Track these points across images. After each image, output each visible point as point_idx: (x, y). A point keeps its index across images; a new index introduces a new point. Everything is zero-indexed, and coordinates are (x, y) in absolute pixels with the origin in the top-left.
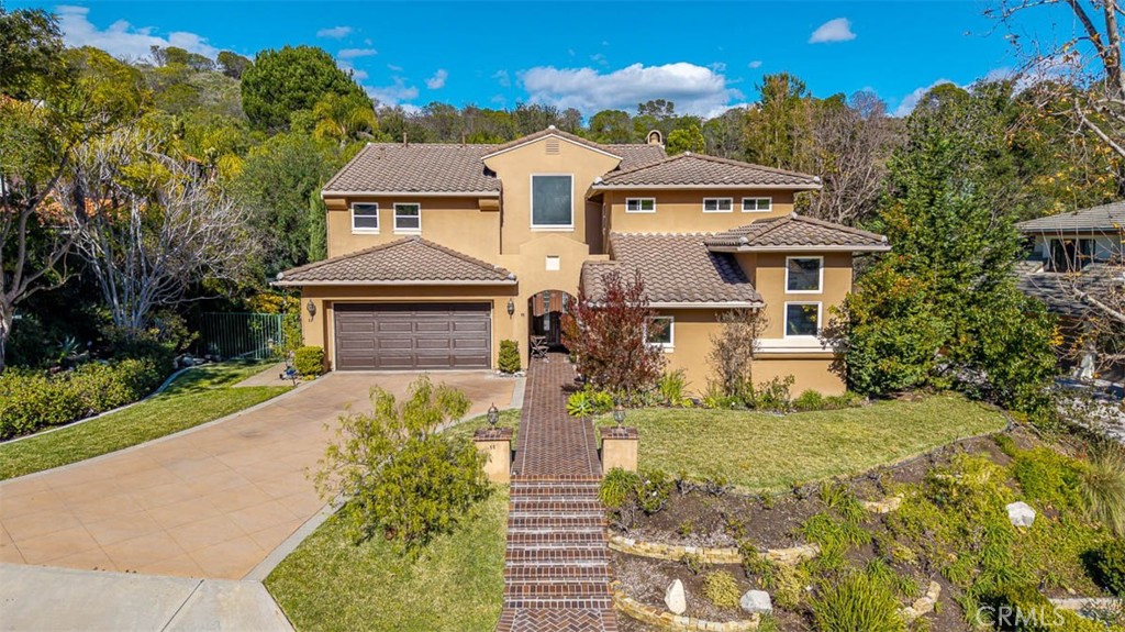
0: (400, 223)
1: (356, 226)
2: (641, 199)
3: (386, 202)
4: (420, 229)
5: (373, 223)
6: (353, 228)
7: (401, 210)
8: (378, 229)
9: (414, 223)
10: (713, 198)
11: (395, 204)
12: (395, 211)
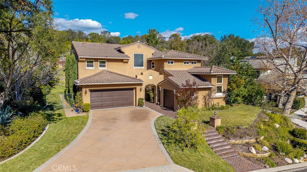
0: (100, 66)
1: (87, 67)
2: (171, 61)
3: (96, 60)
4: (106, 68)
5: (92, 66)
6: (86, 67)
7: (100, 62)
8: (94, 68)
9: (104, 66)
10: (186, 61)
11: (99, 61)
12: (99, 62)
